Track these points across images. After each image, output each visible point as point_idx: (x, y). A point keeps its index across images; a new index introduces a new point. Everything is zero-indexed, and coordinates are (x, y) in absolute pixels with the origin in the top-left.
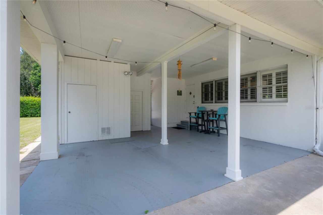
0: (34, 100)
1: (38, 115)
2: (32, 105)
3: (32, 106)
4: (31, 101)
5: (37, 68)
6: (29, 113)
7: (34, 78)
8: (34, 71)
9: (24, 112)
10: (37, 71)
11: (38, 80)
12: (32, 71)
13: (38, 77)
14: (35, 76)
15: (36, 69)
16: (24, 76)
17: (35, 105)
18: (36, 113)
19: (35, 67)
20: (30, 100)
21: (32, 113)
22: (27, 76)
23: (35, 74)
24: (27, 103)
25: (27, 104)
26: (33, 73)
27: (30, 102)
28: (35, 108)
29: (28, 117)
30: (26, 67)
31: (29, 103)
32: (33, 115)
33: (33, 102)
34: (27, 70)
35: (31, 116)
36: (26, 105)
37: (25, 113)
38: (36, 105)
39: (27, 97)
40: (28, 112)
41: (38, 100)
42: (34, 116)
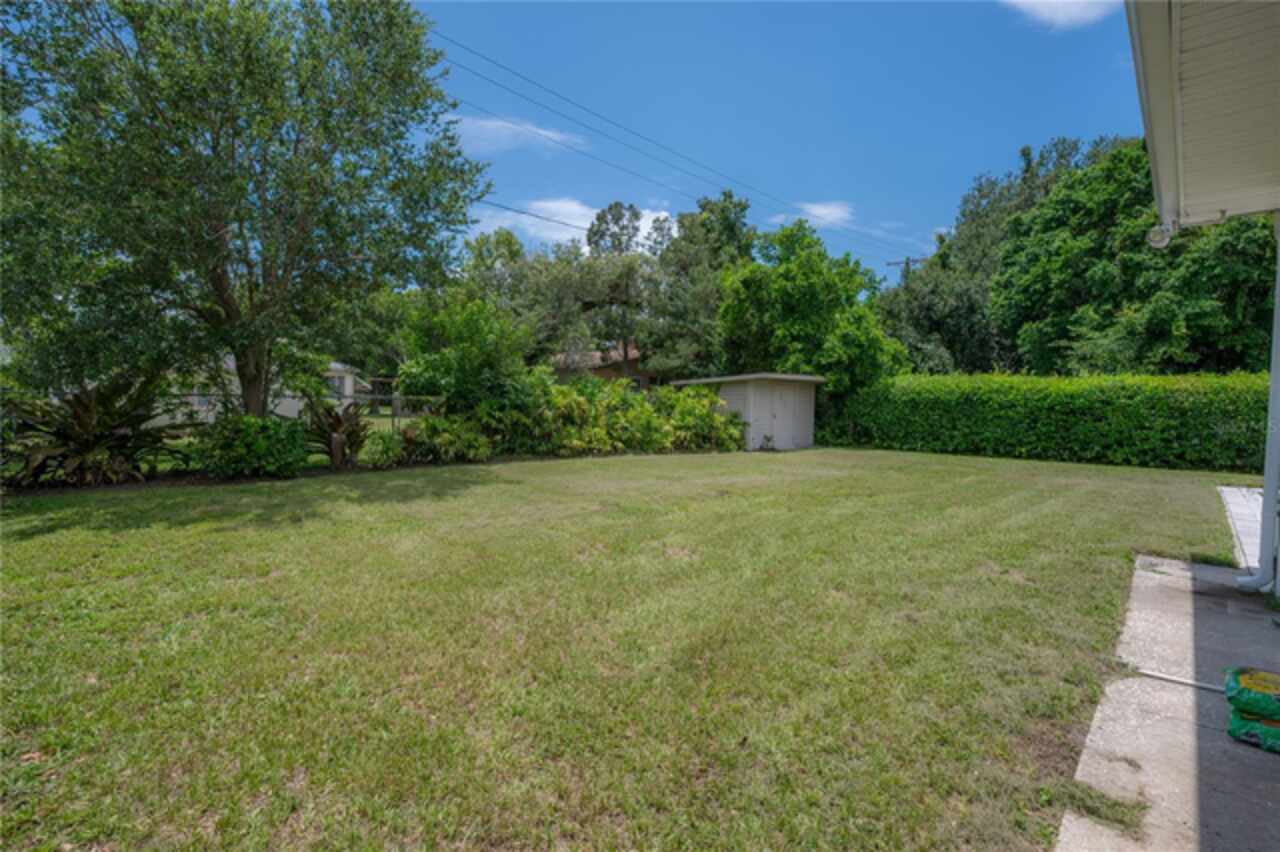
0: (1011, 388)
1: (1023, 450)
2: (1001, 406)
3: (1002, 413)
4: (997, 391)
5: (1016, 258)
6: (987, 440)
7: (1001, 300)
8: (1002, 274)
9: (972, 433)
10: (1016, 269)
11: (1016, 305)
12: (996, 277)
13: (1017, 293)
14: (1005, 293)
15: (1014, 264)
16: (969, 299)
17: (1013, 406)
18: (1013, 441)
19: (1005, 258)
20: (995, 386)
21: (1000, 441)
22: (978, 296)
23: (1007, 285)
24: (984, 398)
25: (984, 403)
26: (998, 283)
27: (994, 396)
28: (1012, 419)
29: (985, 455)
30: (976, 263)
31: (990, 399)
32: (1002, 450)
33: (1006, 394)
34: (979, 275)
35: (997, 453)
36: (980, 408)
37: (977, 439)
38: (1019, 409)
39: (986, 376)
40: (988, 434)
41: (1025, 387)
42: (1008, 454)
